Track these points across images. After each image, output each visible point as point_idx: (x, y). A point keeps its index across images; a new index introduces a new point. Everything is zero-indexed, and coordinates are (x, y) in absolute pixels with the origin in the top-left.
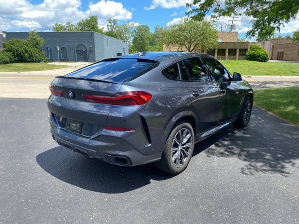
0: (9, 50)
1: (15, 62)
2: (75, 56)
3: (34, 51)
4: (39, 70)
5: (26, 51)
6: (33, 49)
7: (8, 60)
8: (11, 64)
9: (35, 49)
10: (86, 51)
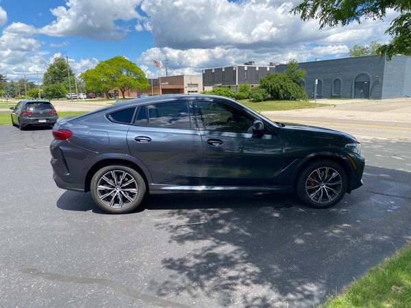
0: (264, 87)
1: (268, 99)
2: (351, 90)
3: (291, 87)
4: (285, 110)
5: (282, 86)
6: (290, 84)
7: (261, 97)
8: (263, 103)
9: (293, 83)
10: (369, 82)
